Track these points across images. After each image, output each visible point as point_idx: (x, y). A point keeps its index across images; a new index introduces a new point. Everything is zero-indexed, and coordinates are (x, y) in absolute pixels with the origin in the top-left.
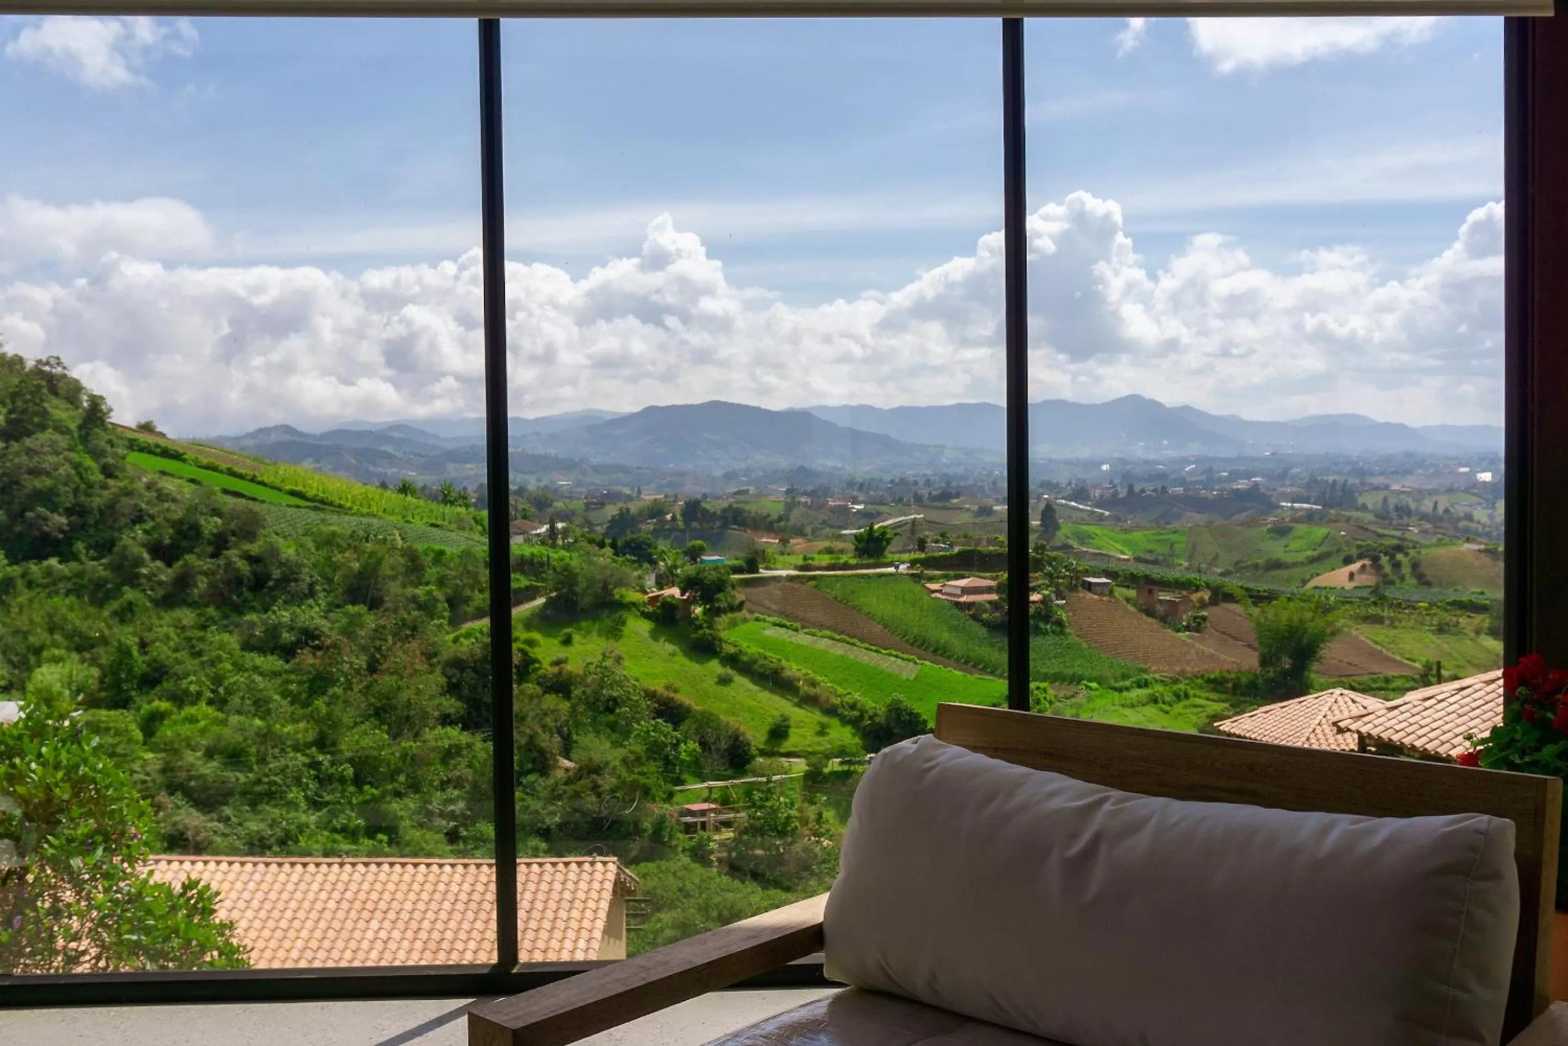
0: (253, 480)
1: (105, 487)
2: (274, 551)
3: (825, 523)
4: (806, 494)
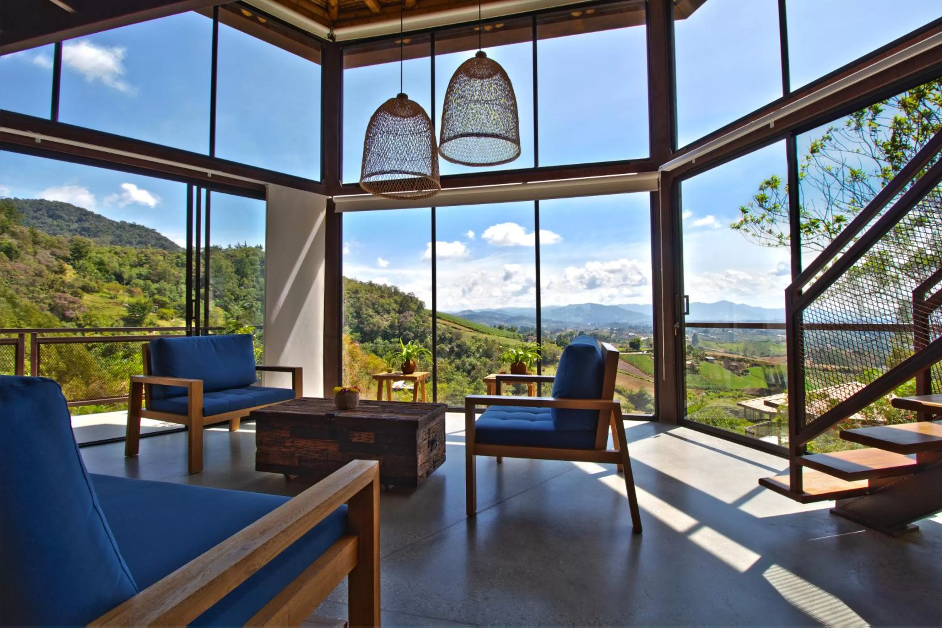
0: (460, 325)
1: (422, 326)
2: (465, 344)
3: (622, 339)
4: (616, 330)
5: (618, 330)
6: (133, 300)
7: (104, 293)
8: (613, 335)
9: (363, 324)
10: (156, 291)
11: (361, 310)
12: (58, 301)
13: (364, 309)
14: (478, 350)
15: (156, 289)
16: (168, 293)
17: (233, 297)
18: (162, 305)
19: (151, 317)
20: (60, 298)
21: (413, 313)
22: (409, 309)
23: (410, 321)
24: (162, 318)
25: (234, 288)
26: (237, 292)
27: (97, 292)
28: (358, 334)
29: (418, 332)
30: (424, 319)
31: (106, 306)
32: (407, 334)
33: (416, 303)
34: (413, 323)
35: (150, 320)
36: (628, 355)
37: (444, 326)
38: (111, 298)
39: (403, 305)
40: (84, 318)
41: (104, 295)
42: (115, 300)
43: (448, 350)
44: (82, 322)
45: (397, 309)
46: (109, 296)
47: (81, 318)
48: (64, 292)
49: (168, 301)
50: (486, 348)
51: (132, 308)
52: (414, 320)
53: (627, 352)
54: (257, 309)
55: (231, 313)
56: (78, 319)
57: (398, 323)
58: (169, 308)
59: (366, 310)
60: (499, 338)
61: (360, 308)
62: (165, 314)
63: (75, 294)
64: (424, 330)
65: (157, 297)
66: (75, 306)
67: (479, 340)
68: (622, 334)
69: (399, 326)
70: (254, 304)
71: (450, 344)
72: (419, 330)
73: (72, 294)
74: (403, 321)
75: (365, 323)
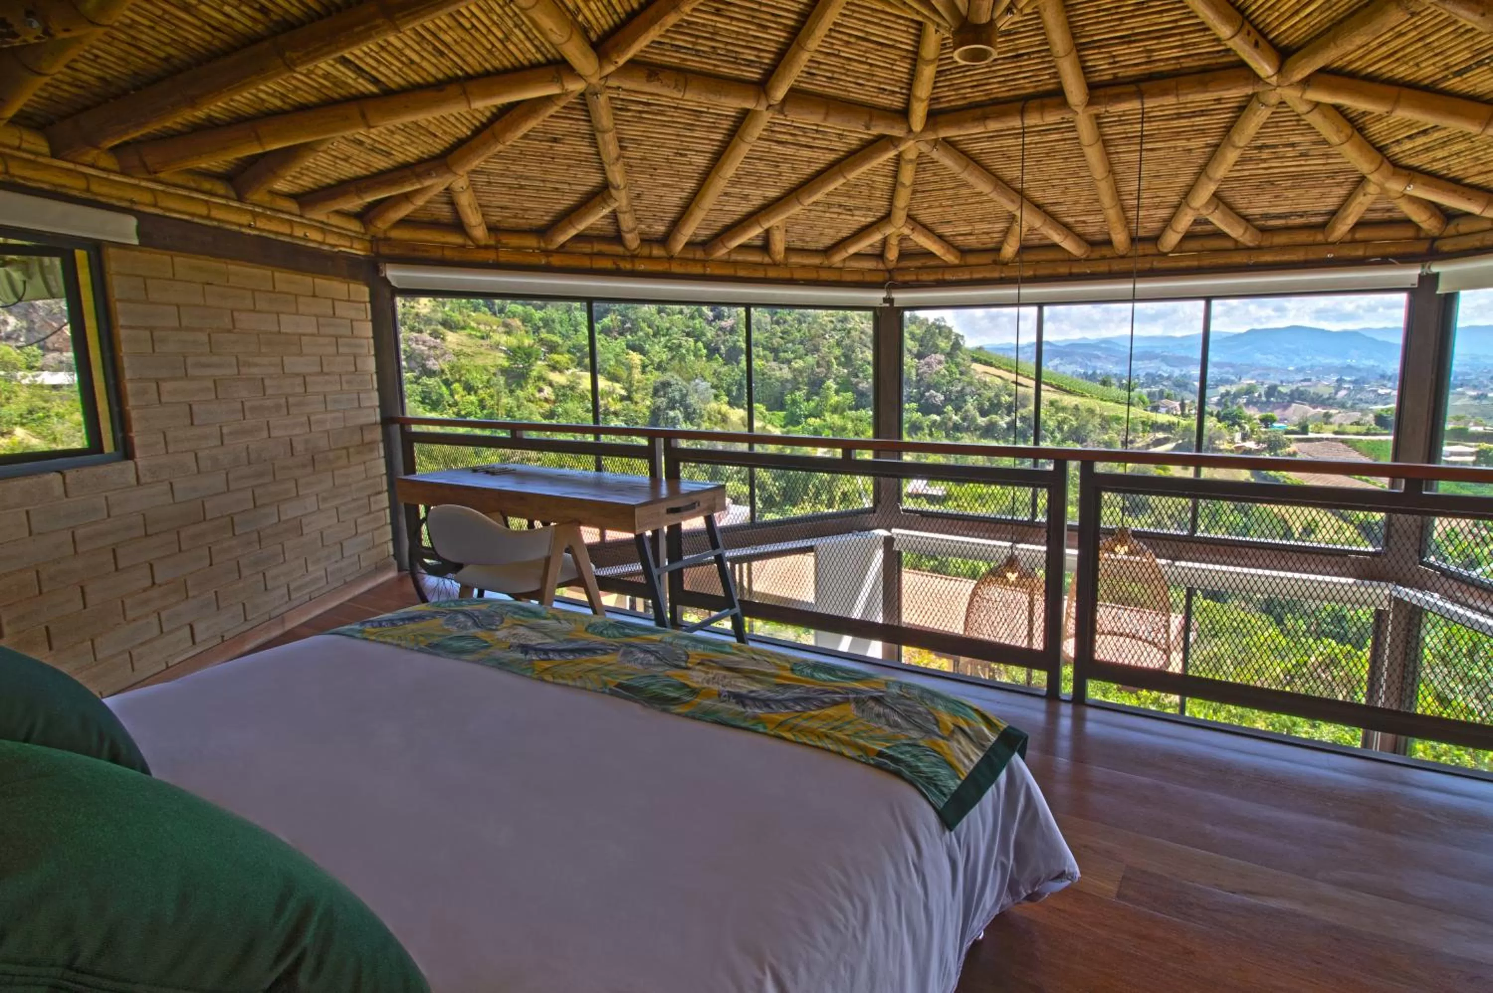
0: (1027, 377)
1: (961, 381)
3: (1361, 400)
4: (1350, 382)
5: (1354, 382)
6: (513, 341)
7: (473, 329)
8: (1342, 393)
9: (857, 376)
10: (541, 324)
11: (853, 351)
12: (414, 346)
13: (858, 350)
14: (1060, 428)
15: (540, 319)
16: (558, 326)
17: (651, 331)
18: (553, 348)
19: (539, 367)
20: (417, 341)
21: (942, 358)
22: (936, 349)
23: (937, 373)
24: (554, 368)
25: (652, 315)
26: (657, 323)
27: (463, 328)
28: (849, 394)
29: (951, 392)
30: (963, 368)
31: (477, 350)
32: (931, 396)
33: (948, 337)
34: (944, 376)
35: (539, 372)
36: (1368, 442)
37: (999, 381)
38: (482, 338)
39: (925, 342)
40: (452, 368)
41: (473, 333)
42: (488, 342)
43: (1005, 426)
44: (449, 376)
45: (915, 350)
46: (479, 334)
47: (447, 370)
48: (420, 331)
49: (560, 341)
50: (1074, 423)
51: (513, 353)
52: (944, 371)
53: (1367, 434)
54: (688, 351)
55: (649, 358)
56: (443, 371)
57: (917, 375)
58: (562, 354)
59: (862, 352)
60: (1103, 403)
61: (851, 349)
62: (557, 362)
63: (435, 334)
64: (963, 388)
65: (544, 334)
66: (438, 352)
67: (1064, 409)
68: (1362, 390)
69: (918, 381)
70: (684, 343)
71: (1009, 414)
72: (954, 389)
73: (431, 335)
74: (925, 372)
75: (861, 375)
